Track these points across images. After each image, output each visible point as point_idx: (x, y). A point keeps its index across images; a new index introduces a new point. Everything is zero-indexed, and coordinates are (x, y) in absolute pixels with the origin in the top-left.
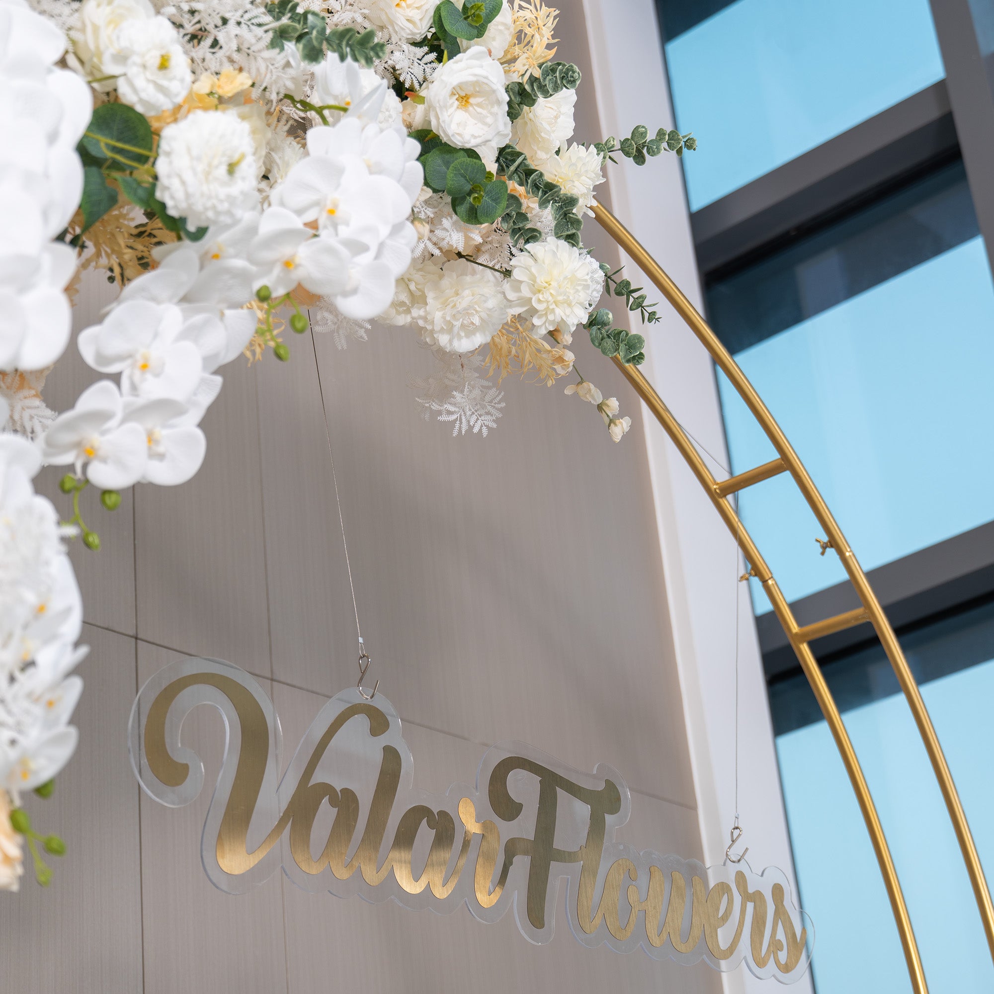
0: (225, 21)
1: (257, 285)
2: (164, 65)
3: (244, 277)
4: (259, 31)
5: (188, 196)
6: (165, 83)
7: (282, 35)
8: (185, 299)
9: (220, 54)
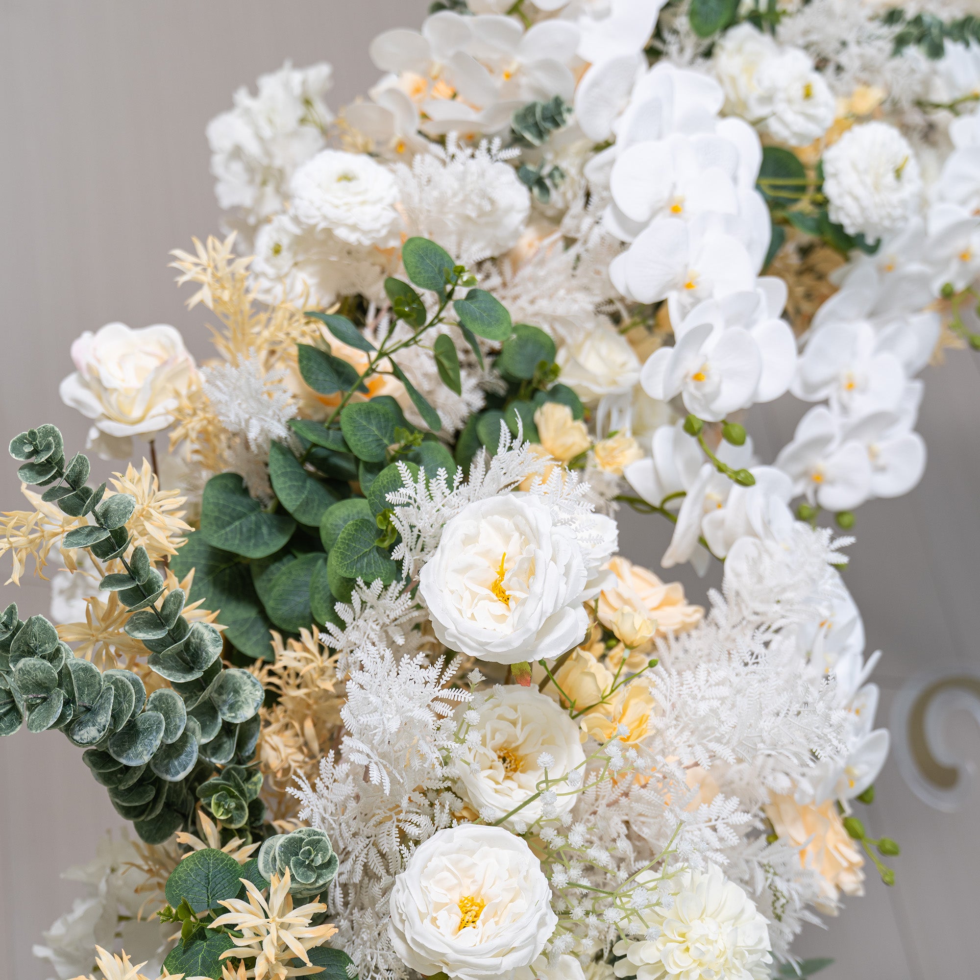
0: (844, 44)
1: (936, 286)
2: (808, 94)
3: (923, 281)
4: (880, 43)
5: (863, 209)
6: (811, 111)
7: (901, 42)
8: (873, 314)
9: (846, 76)
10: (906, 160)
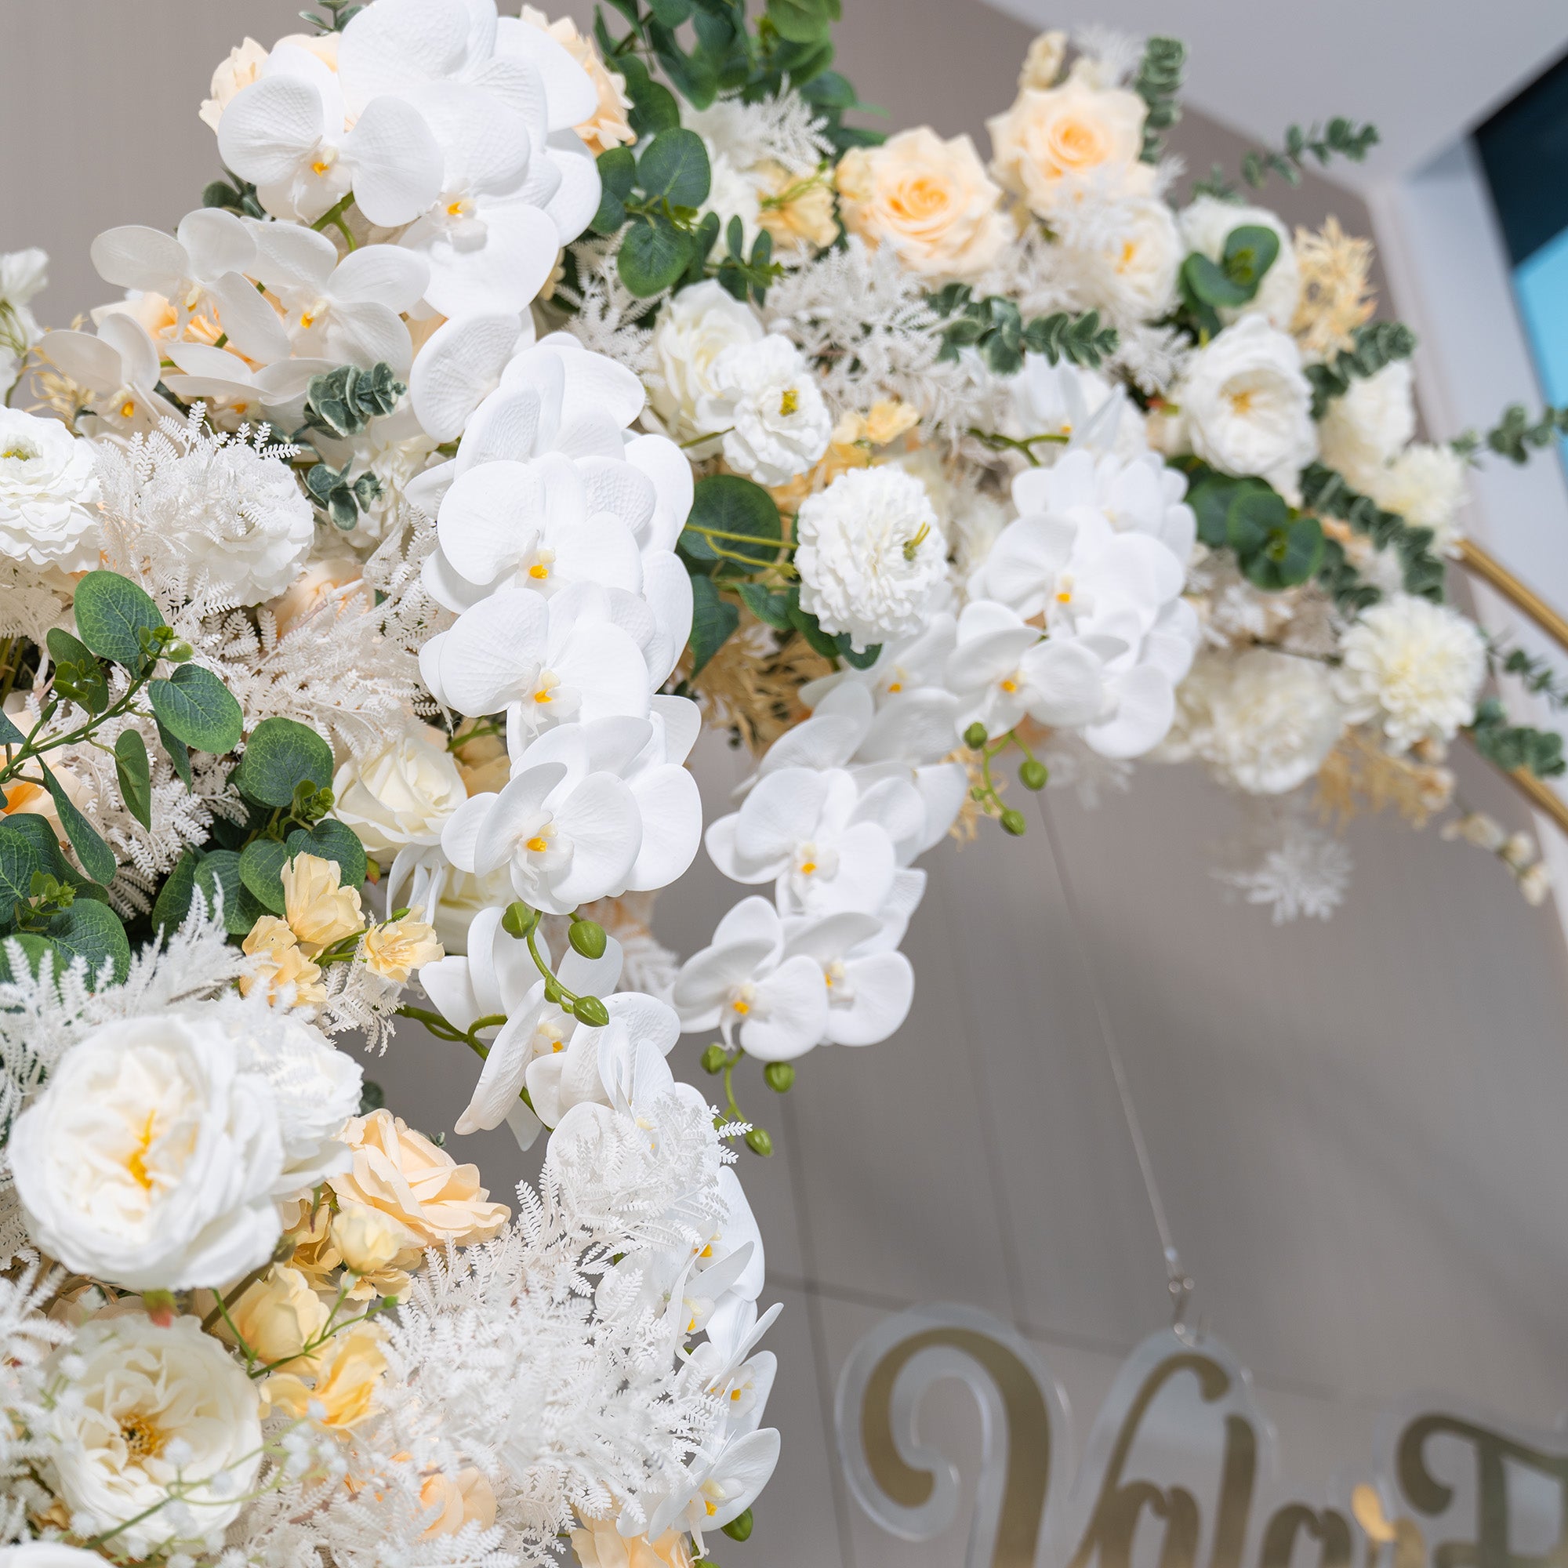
0: (867, 329)
1: (963, 725)
2: (788, 408)
3: (942, 714)
4: (922, 337)
5: (849, 599)
6: (794, 434)
7: (955, 339)
8: (857, 759)
9: (866, 380)
10: (926, 530)
